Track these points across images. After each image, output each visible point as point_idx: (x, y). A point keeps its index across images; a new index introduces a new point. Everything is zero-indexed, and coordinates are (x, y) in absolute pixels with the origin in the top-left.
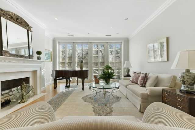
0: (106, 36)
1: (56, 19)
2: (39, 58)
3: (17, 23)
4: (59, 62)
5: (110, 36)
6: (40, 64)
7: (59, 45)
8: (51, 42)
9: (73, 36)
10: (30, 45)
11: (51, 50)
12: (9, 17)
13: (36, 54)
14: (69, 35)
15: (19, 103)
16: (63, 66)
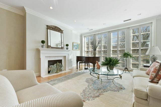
0: (124, 21)
1: (75, 21)
2: (67, 49)
3: (55, 30)
4: (85, 51)
5: (130, 20)
6: (68, 52)
7: (85, 38)
8: (79, 37)
9: (92, 30)
10: (62, 41)
11: (79, 42)
12: (51, 28)
13: (66, 46)
14: (89, 29)
15: (55, 73)
16: (87, 53)
